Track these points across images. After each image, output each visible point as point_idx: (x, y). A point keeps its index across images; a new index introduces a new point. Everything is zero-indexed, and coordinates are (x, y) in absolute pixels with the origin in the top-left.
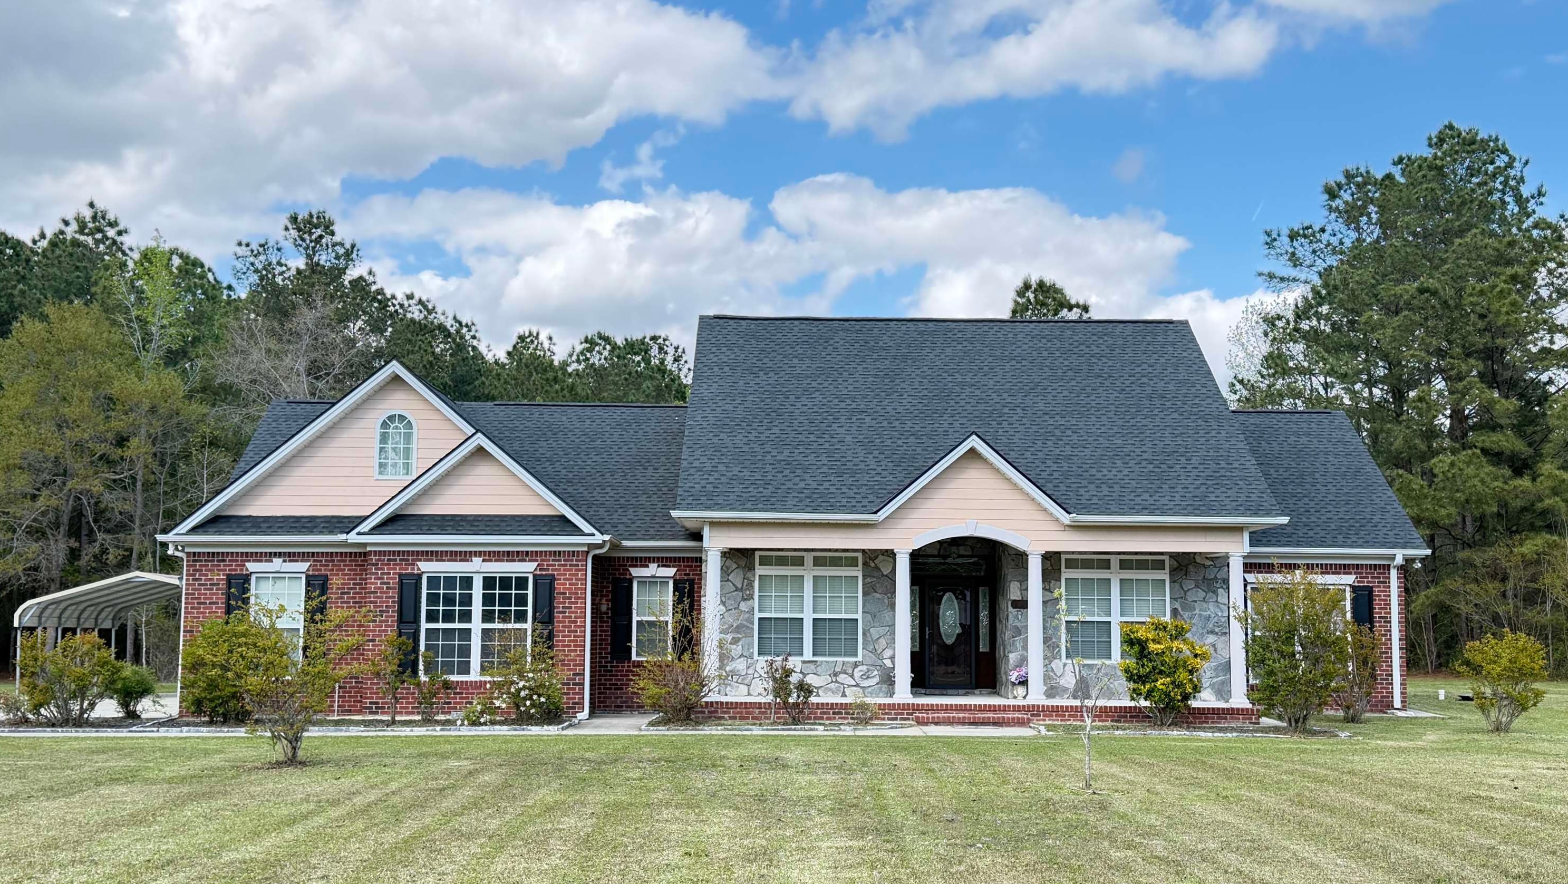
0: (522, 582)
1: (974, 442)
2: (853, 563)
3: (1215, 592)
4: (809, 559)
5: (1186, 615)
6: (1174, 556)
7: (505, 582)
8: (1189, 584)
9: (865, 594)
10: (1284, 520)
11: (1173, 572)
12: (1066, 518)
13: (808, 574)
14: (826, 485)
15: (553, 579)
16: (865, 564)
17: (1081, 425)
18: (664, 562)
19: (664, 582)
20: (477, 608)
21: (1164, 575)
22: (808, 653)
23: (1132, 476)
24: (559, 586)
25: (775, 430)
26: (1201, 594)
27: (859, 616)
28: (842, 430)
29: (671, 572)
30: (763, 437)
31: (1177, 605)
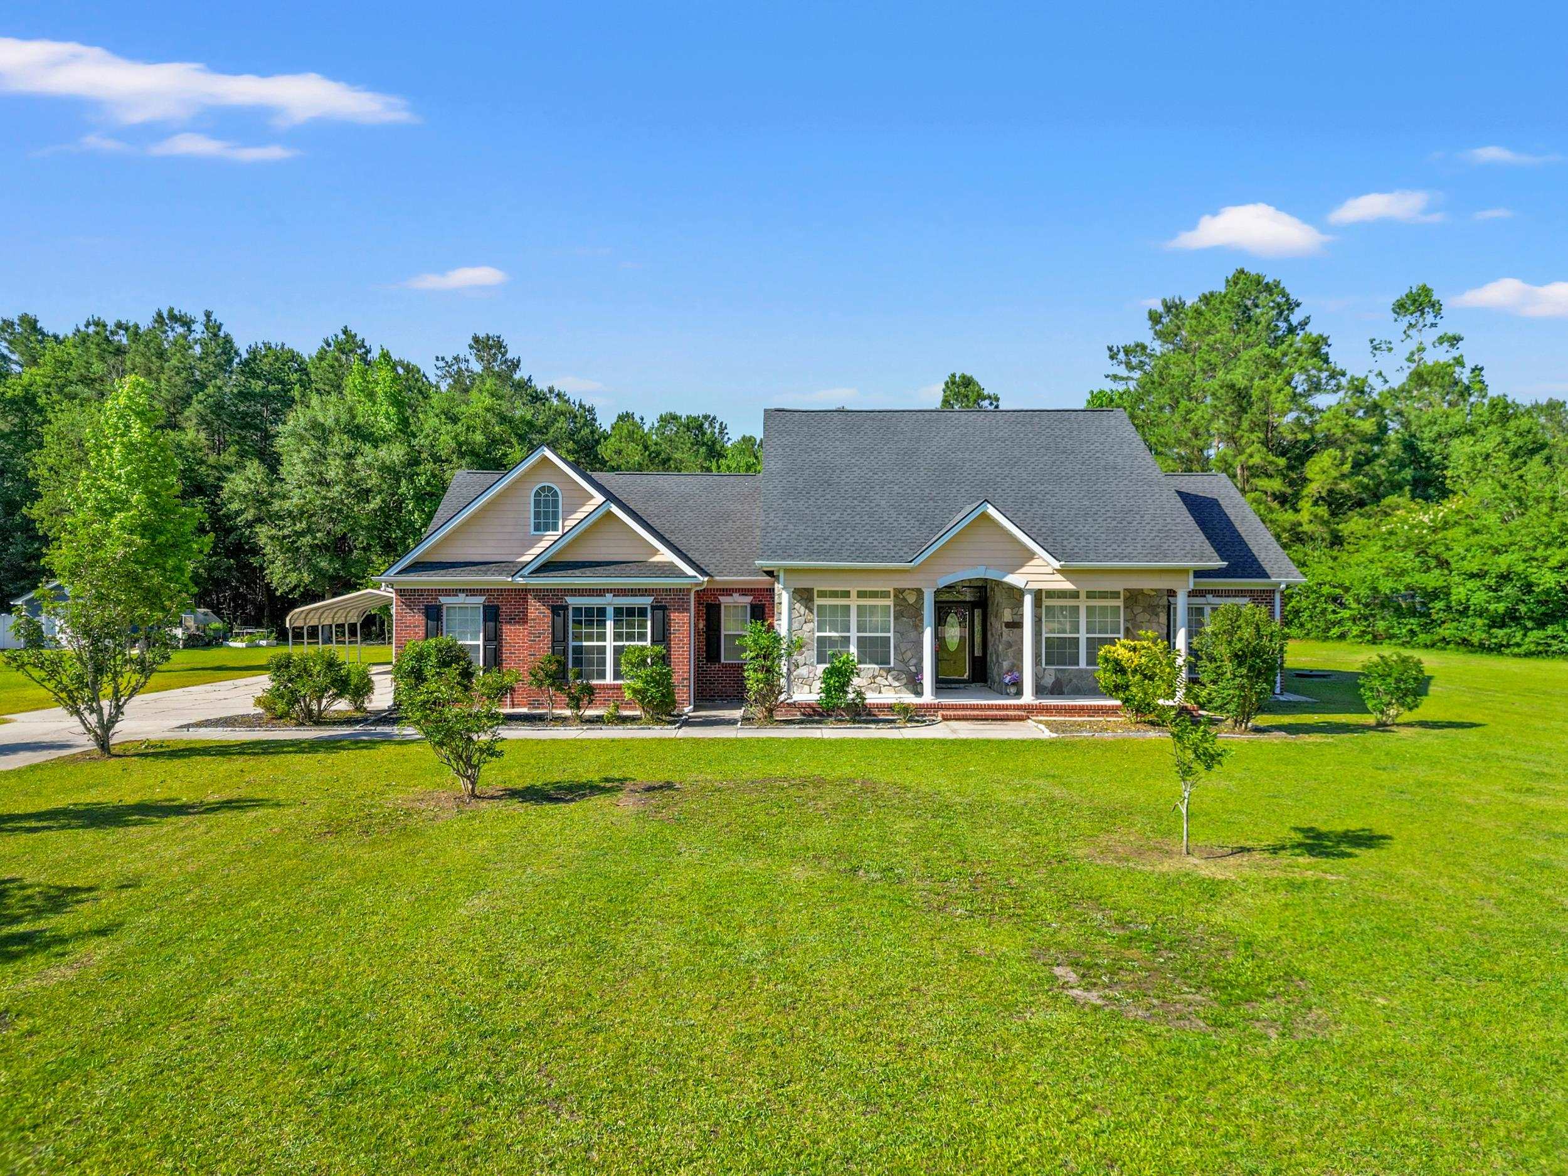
0: (642, 611)
1: (986, 507)
2: (887, 595)
4: (854, 593)
7: (630, 612)
8: (1138, 609)
9: (896, 618)
10: (1223, 564)
11: (1127, 602)
12: (1057, 565)
13: (854, 603)
14: (871, 540)
15: (665, 609)
16: (896, 597)
17: (1057, 490)
18: (743, 592)
19: (743, 607)
20: (610, 630)
21: (1120, 604)
23: (1102, 530)
24: (670, 615)
25: (828, 496)
26: (1148, 617)
27: (891, 636)
28: (877, 496)
29: (748, 600)
30: (819, 502)
31: (1129, 626)
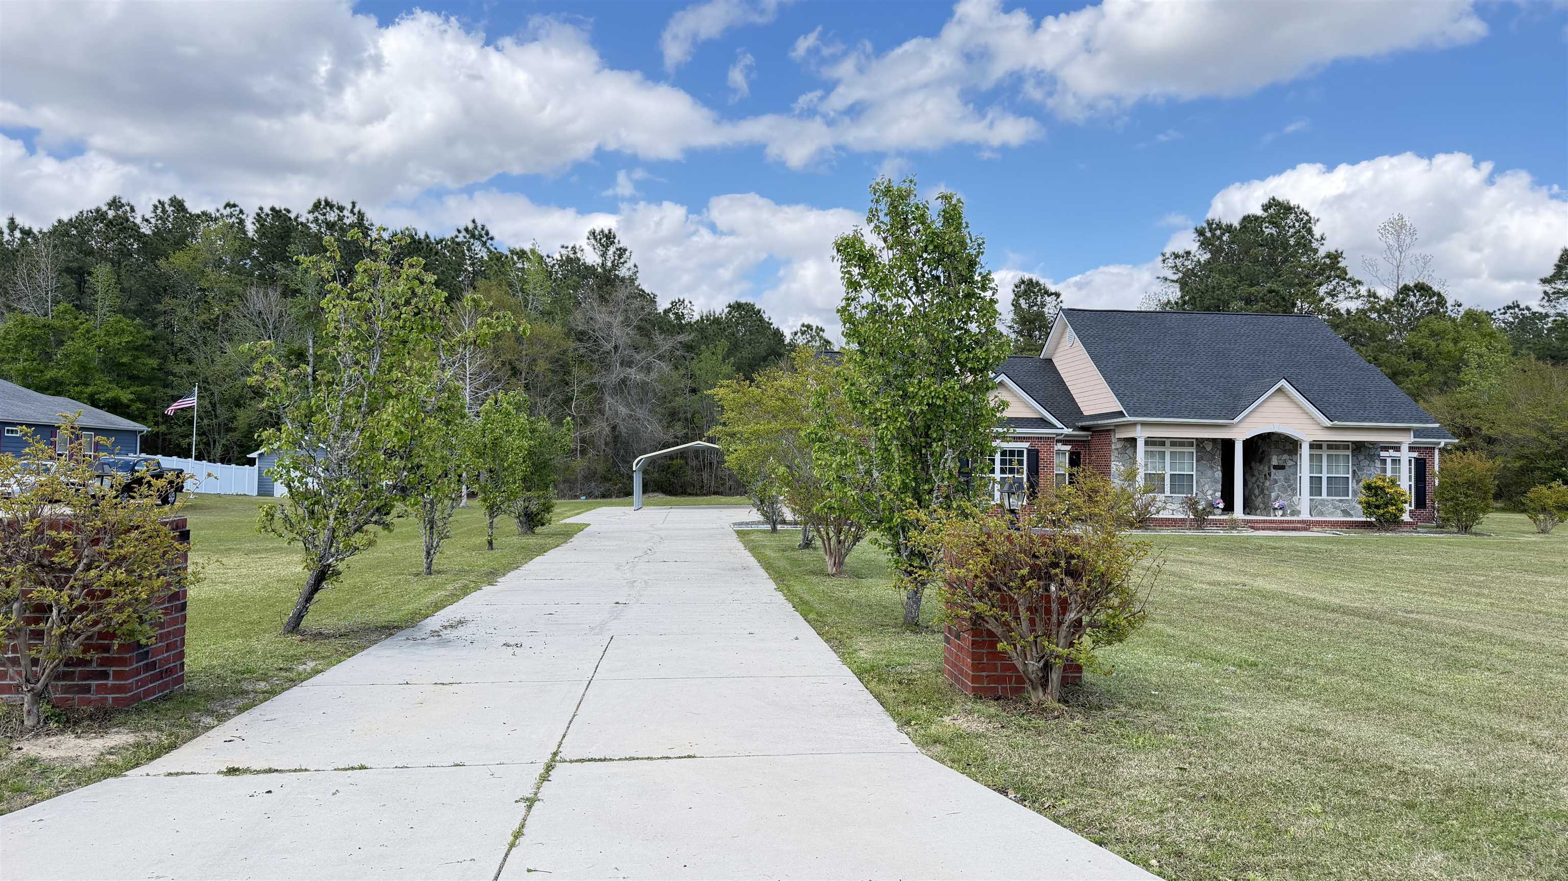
0: (1020, 453)
1: (1283, 382)
2: (1191, 444)
3: (1374, 461)
4: (1168, 442)
5: (1359, 473)
6: (1353, 442)
7: (1012, 453)
8: (1361, 457)
9: (1197, 461)
10: (1437, 425)
11: (1353, 451)
12: (1328, 423)
13: (1168, 450)
15: (1037, 451)
16: (1198, 445)
18: (1065, 442)
19: (1064, 453)
20: (998, 466)
21: (1349, 453)
22: (1168, 493)
24: (1041, 456)
26: (1367, 463)
27: (1194, 473)
29: (1068, 448)
31: (1355, 468)
